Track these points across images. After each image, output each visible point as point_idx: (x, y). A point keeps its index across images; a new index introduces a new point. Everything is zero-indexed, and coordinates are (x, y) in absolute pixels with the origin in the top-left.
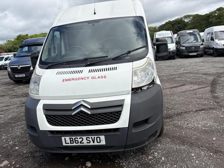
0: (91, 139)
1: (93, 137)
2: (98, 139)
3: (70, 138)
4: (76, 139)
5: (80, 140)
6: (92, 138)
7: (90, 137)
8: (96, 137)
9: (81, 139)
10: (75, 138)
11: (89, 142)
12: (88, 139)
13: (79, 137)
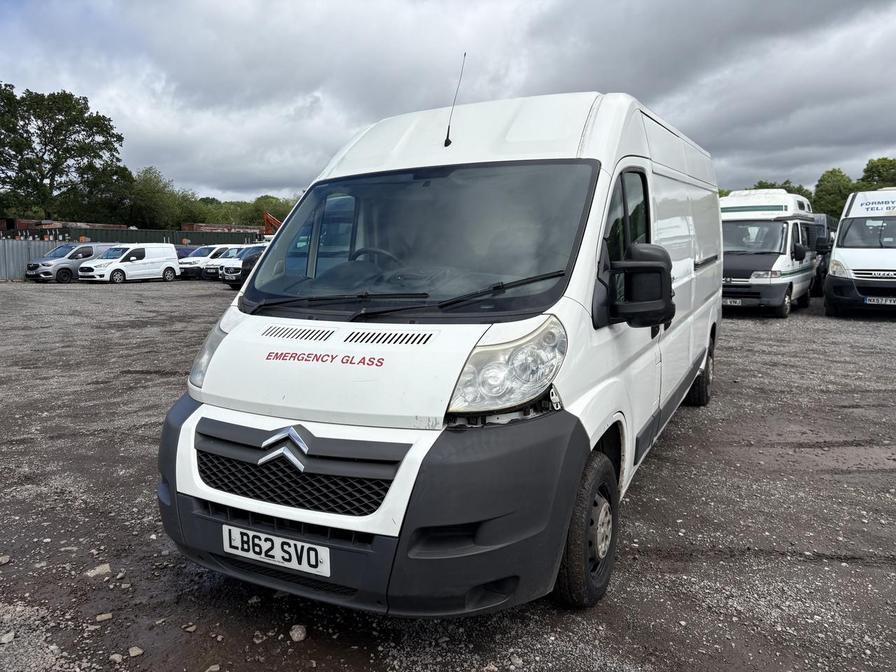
0: (292, 550)
1: (299, 544)
2: (312, 553)
3: (242, 534)
4: (257, 541)
5: (266, 546)
6: (295, 545)
7: (292, 542)
8: (307, 546)
9: (269, 544)
10: (254, 537)
11: (287, 556)
12: (286, 547)
13: (263, 536)
